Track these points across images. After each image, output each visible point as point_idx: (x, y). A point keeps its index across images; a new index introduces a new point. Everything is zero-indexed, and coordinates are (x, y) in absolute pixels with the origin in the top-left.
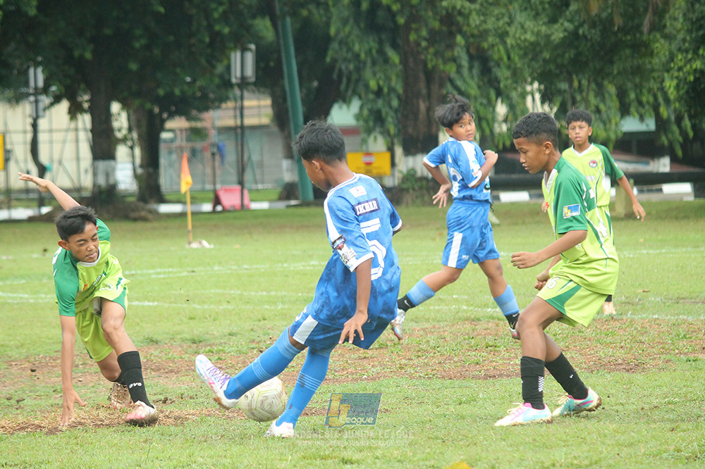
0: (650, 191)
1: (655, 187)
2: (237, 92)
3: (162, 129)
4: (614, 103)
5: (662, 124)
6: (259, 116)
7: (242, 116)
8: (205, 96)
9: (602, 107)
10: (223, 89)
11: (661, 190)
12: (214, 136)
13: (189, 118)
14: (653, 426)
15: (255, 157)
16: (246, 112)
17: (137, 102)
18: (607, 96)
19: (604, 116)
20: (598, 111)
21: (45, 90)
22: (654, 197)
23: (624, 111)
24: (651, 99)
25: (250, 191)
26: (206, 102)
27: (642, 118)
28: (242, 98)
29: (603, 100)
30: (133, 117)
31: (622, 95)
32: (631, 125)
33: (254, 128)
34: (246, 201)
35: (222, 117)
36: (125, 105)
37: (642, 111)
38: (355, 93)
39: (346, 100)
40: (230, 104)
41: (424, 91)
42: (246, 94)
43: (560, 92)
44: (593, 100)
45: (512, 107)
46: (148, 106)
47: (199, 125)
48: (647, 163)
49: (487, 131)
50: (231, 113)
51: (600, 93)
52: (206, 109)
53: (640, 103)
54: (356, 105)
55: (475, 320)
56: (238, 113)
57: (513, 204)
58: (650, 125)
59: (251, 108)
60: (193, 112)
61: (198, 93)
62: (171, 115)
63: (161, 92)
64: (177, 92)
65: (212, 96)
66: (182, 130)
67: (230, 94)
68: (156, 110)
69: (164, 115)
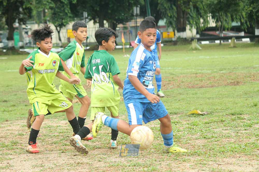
0: (239, 40)
1: (240, 39)
2: (135, 17)
3: (116, 27)
4: (230, 18)
5: (242, 23)
7: (136, 23)
8: (127, 19)
9: (227, 20)
10: (131, 17)
11: (242, 40)
12: (129, 29)
13: (123, 24)
14: (241, 99)
16: (138, 22)
17: (110, 20)
18: (228, 17)
19: (227, 22)
20: (226, 21)
21: (87, 18)
22: (240, 42)
23: (233, 20)
24: (239, 17)
26: (127, 20)
27: (237, 22)
28: (136, 19)
29: (227, 18)
30: (109, 24)
31: (232, 16)
32: (234, 24)
35: (131, 24)
36: (107, 21)
37: (237, 20)
38: (165, 17)
39: (163, 19)
40: (133, 20)
41: (182, 16)
42: (137, 18)
43: (216, 16)
44: (225, 18)
45: (204, 20)
46: (113, 21)
47: (126, 26)
48: (238, 33)
49: (198, 26)
50: (134, 23)
51: (227, 16)
52: (127, 22)
53: (237, 18)
54: (165, 20)
55: (196, 74)
56: (136, 22)
57: (205, 45)
58: (239, 24)
59: (139, 21)
60: (124, 23)
61: (125, 18)
62: (119, 24)
63: (117, 18)
64: (121, 18)
65: (129, 18)
66: (121, 27)
67: (133, 18)
68: (115, 22)
69: (117, 24)
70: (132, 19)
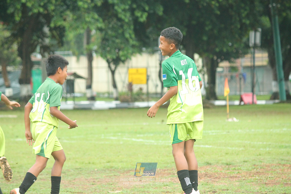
2: (252, 50)
3: (217, 66)
6: (262, 61)
7: (254, 61)
8: (237, 52)
10: (245, 49)
12: (241, 70)
13: (230, 62)
15: (260, 80)
16: (256, 59)
17: (206, 55)
25: (257, 95)
26: (237, 55)
28: (254, 53)
30: (204, 61)
33: (260, 67)
34: (255, 100)
35: (245, 61)
36: (201, 55)
40: (249, 56)
42: (256, 51)
46: (211, 56)
47: (234, 65)
50: (249, 60)
52: (238, 57)
59: (258, 58)
60: (232, 59)
61: (234, 51)
62: (222, 60)
63: (217, 50)
64: (225, 50)
65: (241, 52)
66: (227, 68)
67: (249, 51)
68: (215, 58)
69: (219, 60)
70: (245, 53)
